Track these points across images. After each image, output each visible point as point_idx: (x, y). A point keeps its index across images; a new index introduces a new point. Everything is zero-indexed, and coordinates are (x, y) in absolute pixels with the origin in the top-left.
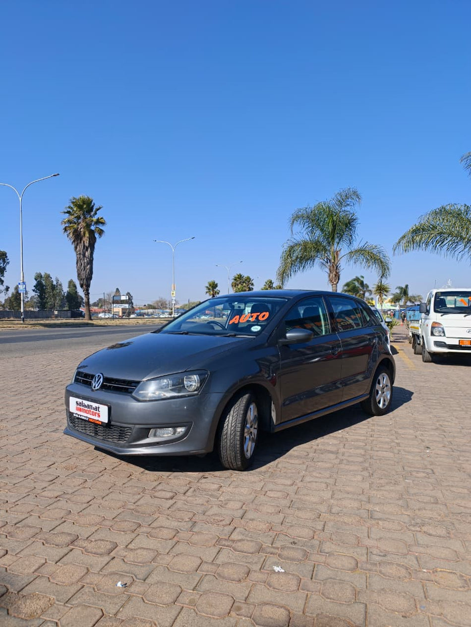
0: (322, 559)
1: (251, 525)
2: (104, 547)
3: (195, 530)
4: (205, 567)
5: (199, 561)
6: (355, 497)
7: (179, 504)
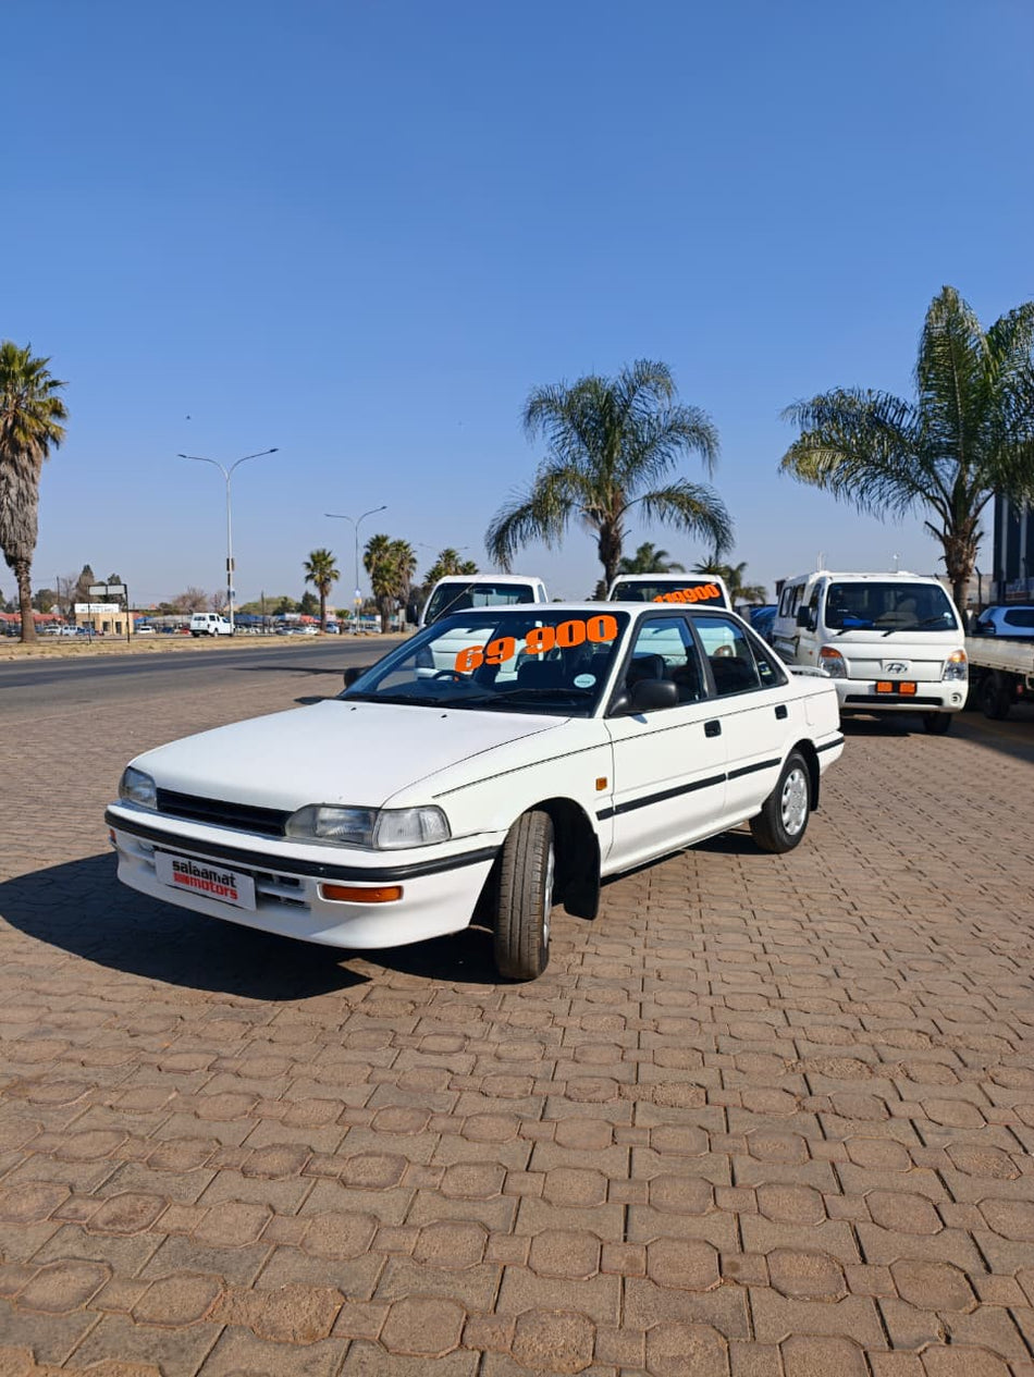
0: (840, 1151)
1: (663, 1094)
2: (380, 1169)
3: (552, 1115)
4: (618, 1191)
5: (603, 1180)
6: (831, 1019)
7: (486, 1063)
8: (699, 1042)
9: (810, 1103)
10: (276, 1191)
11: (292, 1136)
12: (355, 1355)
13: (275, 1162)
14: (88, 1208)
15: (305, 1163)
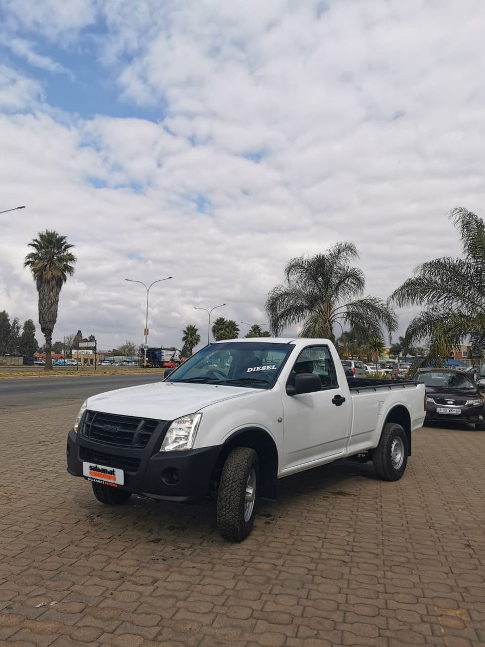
0: (315, 587)
2: (148, 580)
3: (215, 569)
4: (228, 592)
5: (223, 589)
6: (341, 547)
8: (283, 550)
9: (313, 573)
10: (110, 584)
11: (121, 569)
12: (124, 624)
13: (113, 575)
14: (49, 583)
15: (122, 577)
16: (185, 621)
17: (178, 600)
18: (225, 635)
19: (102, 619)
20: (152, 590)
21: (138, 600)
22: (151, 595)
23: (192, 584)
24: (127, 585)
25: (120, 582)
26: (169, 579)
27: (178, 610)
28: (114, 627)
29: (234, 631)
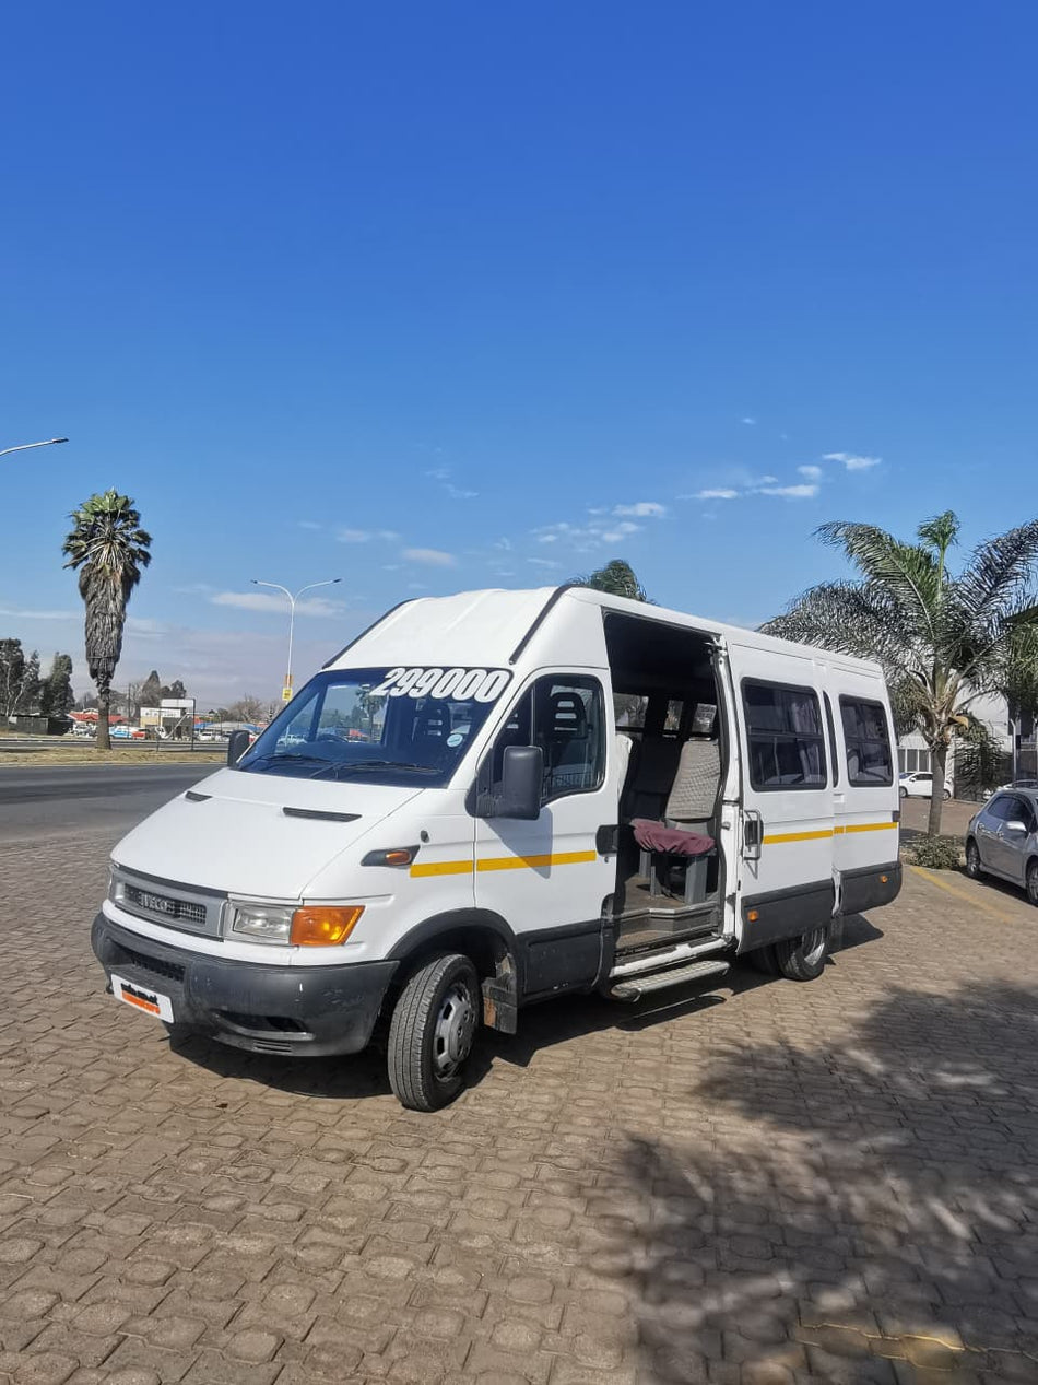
1: (568, 1139)
2: (394, 1164)
3: (498, 1145)
4: (527, 1184)
5: (519, 1178)
10: (334, 1170)
11: (345, 1145)
13: (333, 1156)
14: (231, 1170)
15: (351, 1157)
16: (467, 1234)
17: (450, 1197)
18: (536, 1256)
19: (335, 1229)
20: (404, 1181)
21: (386, 1198)
22: (404, 1189)
23: (466, 1172)
24: (362, 1173)
25: (346, 1168)
26: (428, 1163)
27: (453, 1215)
28: (360, 1245)
29: (549, 1248)
